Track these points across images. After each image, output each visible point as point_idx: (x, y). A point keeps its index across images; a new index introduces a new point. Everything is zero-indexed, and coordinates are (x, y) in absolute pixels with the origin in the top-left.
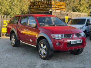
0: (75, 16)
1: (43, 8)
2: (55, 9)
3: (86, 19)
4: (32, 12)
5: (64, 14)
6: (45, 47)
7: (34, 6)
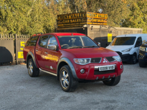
0: (123, 32)
1: (76, 23)
2: (92, 24)
3: (135, 37)
4: (59, 29)
5: (106, 31)
6: (67, 75)
7: (62, 20)
